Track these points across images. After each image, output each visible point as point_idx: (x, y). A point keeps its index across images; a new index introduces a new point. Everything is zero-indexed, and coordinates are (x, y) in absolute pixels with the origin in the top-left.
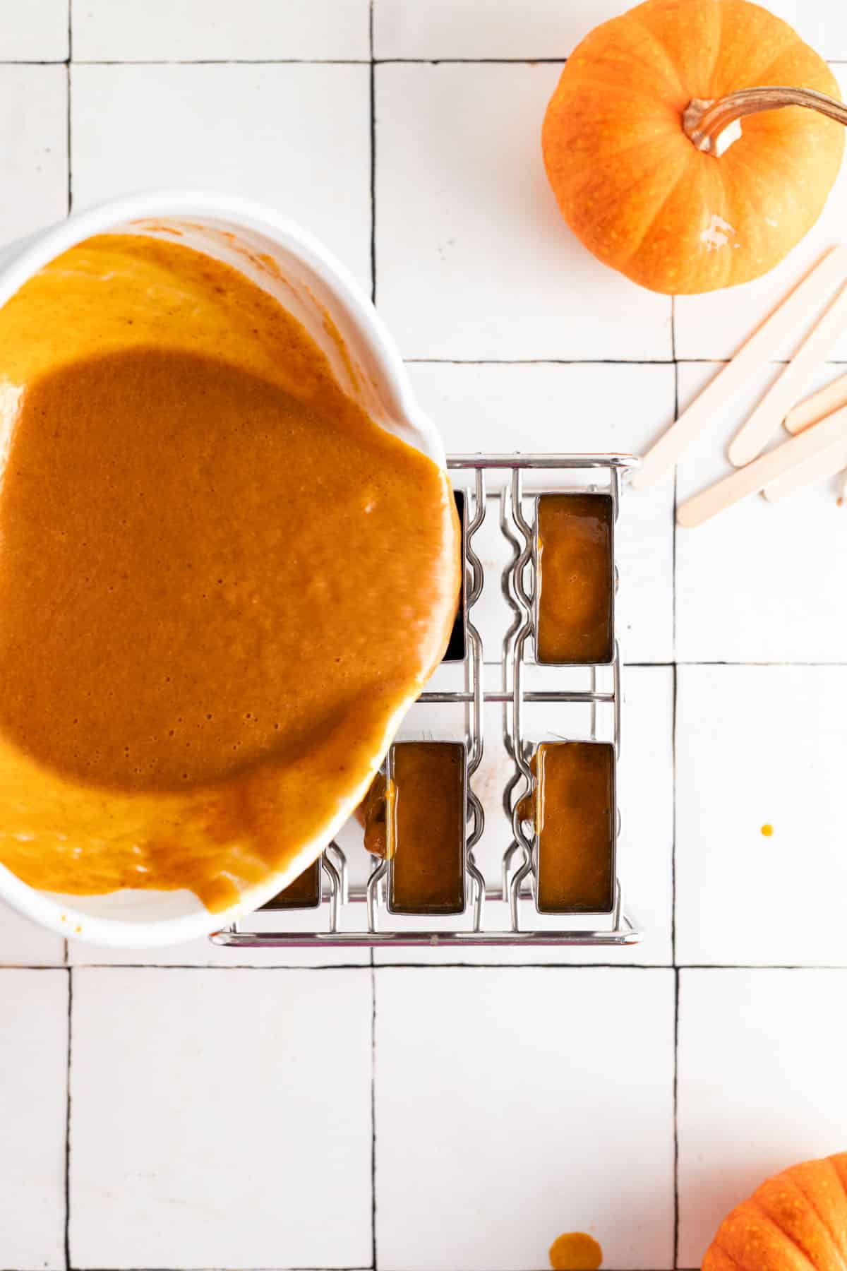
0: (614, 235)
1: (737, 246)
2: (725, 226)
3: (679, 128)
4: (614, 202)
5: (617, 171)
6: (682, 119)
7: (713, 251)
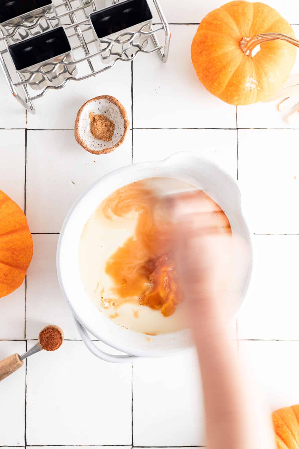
0: (216, 85)
1: (259, 88)
2: (255, 81)
3: (239, 48)
4: (216, 73)
5: (217, 62)
6: (240, 44)
7: (251, 90)
